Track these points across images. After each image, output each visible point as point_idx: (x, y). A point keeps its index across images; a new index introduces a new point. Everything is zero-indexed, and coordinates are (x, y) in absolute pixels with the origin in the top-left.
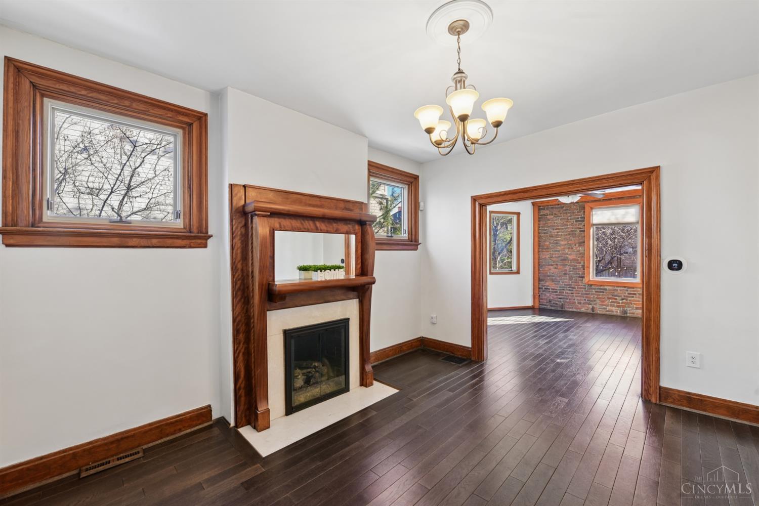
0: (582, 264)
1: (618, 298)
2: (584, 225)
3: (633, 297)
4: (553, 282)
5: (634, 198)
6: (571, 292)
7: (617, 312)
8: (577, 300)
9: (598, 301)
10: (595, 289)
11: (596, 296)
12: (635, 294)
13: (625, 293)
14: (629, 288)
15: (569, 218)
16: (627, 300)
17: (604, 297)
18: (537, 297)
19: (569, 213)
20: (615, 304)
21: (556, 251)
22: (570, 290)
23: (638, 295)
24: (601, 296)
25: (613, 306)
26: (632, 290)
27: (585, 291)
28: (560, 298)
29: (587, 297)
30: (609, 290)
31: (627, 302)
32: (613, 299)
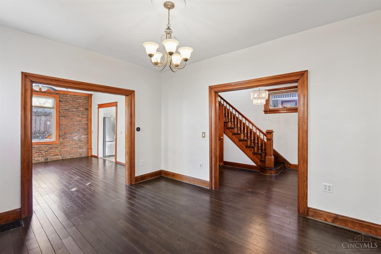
1: (42, 151)
3: (51, 150)
7: (42, 160)
12: (53, 148)
13: (47, 148)
14: (49, 145)
16: (48, 152)
20: (41, 156)
23: (54, 148)
25: (40, 157)
26: (51, 145)
30: (37, 147)
31: (48, 153)
32: (39, 153)
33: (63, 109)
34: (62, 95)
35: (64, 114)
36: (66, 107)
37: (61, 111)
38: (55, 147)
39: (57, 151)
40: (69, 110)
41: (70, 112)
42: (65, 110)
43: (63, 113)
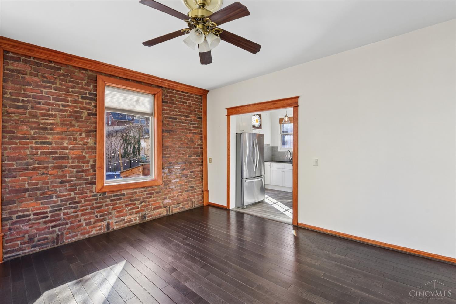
0: (91, 163)
1: (137, 202)
2: (96, 107)
3: (151, 197)
4: (37, 200)
5: (151, 86)
6: (72, 210)
7: (136, 220)
8: (85, 220)
9: (114, 213)
10: (110, 197)
11: (111, 207)
12: (153, 193)
13: (144, 195)
14: (147, 187)
15: (71, 90)
16: (145, 202)
17: (121, 205)
19: (70, 81)
20: (134, 211)
21: (44, 143)
22: (71, 208)
23: (155, 194)
24: (117, 205)
25: (132, 213)
26: (150, 189)
27: (96, 203)
28: (53, 227)
29: (99, 212)
30: (128, 194)
31: (146, 204)
32: (131, 205)
33: (167, 117)
34: (166, 90)
35: (168, 126)
36: (171, 113)
37: (164, 121)
38: (157, 193)
39: (160, 200)
40: (176, 119)
41: (178, 122)
42: (171, 118)
43: (168, 124)
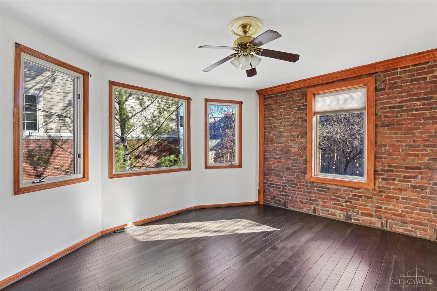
0: (304, 158)
1: (341, 199)
2: (306, 114)
3: (358, 200)
4: (277, 176)
6: (293, 189)
7: (340, 216)
8: (299, 198)
9: (320, 201)
10: (317, 187)
11: (318, 196)
12: (360, 196)
13: (349, 194)
14: (353, 188)
15: (292, 106)
16: (351, 202)
17: (326, 197)
18: (262, 192)
19: (292, 101)
20: (339, 207)
21: (279, 143)
22: (292, 187)
23: (364, 198)
24: (323, 196)
25: (336, 208)
26: (357, 191)
27: (308, 189)
28: (283, 195)
29: (309, 196)
30: (332, 189)
31: (351, 205)
32: (335, 200)
33: (385, 108)
34: (382, 75)
35: (387, 119)
36: (392, 101)
37: (379, 114)
38: (366, 197)
39: (371, 207)
40: (402, 107)
41: (404, 111)
42: (390, 108)
43: (385, 117)
